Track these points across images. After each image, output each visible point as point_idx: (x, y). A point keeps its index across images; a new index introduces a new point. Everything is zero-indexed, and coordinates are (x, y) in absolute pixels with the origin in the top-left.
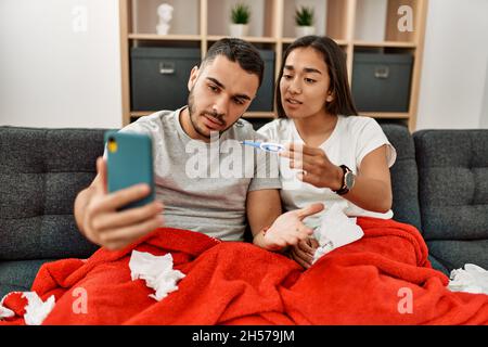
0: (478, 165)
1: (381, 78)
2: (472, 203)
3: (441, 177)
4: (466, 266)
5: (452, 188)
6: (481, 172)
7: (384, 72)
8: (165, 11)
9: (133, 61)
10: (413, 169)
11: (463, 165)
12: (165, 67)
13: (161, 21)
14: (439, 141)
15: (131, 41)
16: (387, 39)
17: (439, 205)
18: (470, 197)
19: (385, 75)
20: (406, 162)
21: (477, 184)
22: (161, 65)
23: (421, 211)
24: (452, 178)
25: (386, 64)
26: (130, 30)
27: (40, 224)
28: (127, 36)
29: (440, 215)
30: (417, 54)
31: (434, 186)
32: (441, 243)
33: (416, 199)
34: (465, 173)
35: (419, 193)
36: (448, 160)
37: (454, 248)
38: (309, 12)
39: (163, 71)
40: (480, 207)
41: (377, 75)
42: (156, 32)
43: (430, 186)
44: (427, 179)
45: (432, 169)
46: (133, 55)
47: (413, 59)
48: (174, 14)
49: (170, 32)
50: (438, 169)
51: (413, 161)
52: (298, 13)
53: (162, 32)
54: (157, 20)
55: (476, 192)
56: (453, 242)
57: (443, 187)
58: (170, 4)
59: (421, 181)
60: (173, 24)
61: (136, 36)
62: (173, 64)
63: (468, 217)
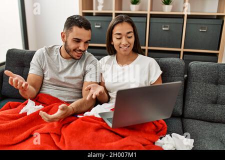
0: (221, 83)
1: (203, 32)
2: (215, 103)
5: (202, 94)
6: (222, 87)
7: (205, 28)
11: (212, 83)
15: (83, 13)
17: (194, 102)
18: (214, 100)
19: (205, 30)
28: (82, 11)
29: (194, 107)
32: (191, 121)
34: (212, 86)
36: (202, 79)
39: (96, 26)
40: (219, 106)
43: (190, 91)
45: (192, 83)
50: (196, 83)
53: (100, 9)
62: (100, 24)
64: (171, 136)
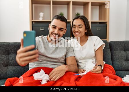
0: (127, 50)
1: (99, 30)
2: (126, 60)
3: (117, 53)
4: (127, 76)
5: (120, 56)
6: (128, 52)
7: (99, 28)
8: (41, 14)
9: (33, 27)
10: (109, 51)
11: (123, 50)
12: (41, 28)
13: (40, 17)
14: (116, 44)
15: (32, 22)
16: (99, 20)
17: (117, 61)
18: (125, 59)
19: (100, 29)
20: (107, 49)
21: (127, 55)
22: (40, 28)
23: (112, 63)
24: (120, 54)
25: (100, 26)
26: (32, 19)
27: (7, 69)
28: (31, 21)
29: (118, 64)
30: (108, 23)
31: (115, 56)
32: (119, 72)
33: (111, 59)
34: (123, 52)
35: (111, 58)
36: (119, 49)
37: (122, 73)
38: (79, 14)
39: (41, 29)
40: (128, 62)
41: (98, 29)
42: (39, 19)
43: (114, 56)
44: (113, 54)
45: (114, 51)
46: (33, 25)
47: (107, 25)
48: (44, 15)
49: (43, 19)
50: (116, 51)
51: (109, 49)
52: (76, 14)
53: (41, 20)
54: (39, 16)
55: (127, 57)
56: (122, 71)
57: (118, 56)
58: (43, 12)
59: (112, 55)
60: (43, 18)
61: (34, 20)
62: (44, 28)
63: (125, 64)
64: (126, 77)
